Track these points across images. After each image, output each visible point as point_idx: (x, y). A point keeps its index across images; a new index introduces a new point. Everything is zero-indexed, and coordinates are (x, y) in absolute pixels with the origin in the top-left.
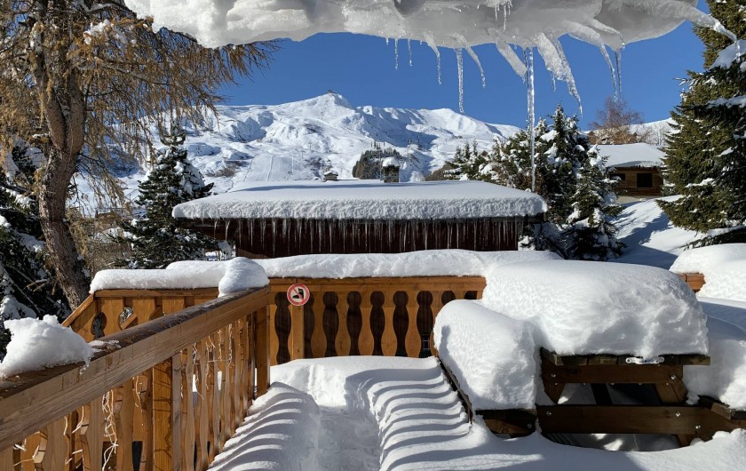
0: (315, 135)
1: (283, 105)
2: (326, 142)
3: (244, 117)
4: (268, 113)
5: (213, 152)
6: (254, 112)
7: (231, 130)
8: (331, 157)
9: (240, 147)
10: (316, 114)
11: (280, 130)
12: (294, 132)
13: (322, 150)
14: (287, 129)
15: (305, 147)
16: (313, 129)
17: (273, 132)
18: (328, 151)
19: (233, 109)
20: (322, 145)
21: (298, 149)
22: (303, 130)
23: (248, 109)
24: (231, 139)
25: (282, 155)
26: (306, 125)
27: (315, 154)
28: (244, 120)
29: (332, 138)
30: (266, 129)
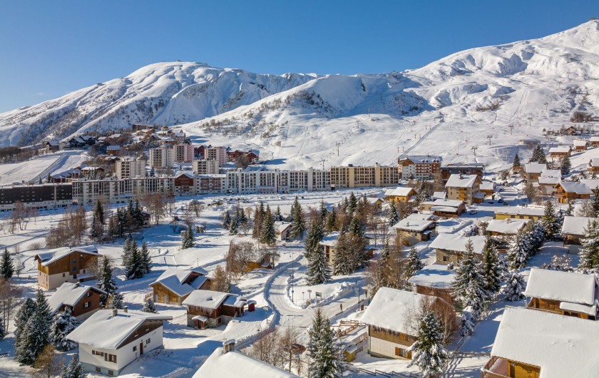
0: (574, 64)
1: (545, 38)
2: (585, 69)
3: (509, 54)
4: (530, 47)
5: (482, 88)
6: (518, 48)
7: (498, 67)
8: (589, 84)
9: (503, 82)
10: (576, 42)
11: (541, 62)
12: (553, 63)
13: (580, 77)
14: (548, 61)
15: (564, 75)
16: (573, 58)
17: (535, 64)
18: (587, 77)
19: (500, 48)
20: (580, 72)
21: (557, 79)
22: (563, 60)
23: (512, 46)
24: (498, 75)
25: (541, 86)
26: (567, 56)
27: (572, 82)
28: (509, 57)
29: (591, 66)
30: (528, 62)
